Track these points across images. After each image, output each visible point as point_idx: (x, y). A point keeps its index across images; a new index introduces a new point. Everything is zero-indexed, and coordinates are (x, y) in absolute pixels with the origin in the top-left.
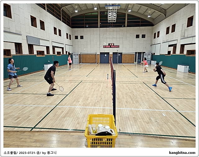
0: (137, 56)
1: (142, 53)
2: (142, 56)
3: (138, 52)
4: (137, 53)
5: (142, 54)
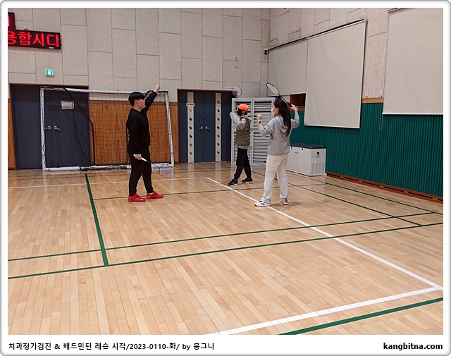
0: (191, 114)
1: (218, 98)
2: (218, 115)
3: (196, 92)
4: (190, 97)
5: (218, 107)
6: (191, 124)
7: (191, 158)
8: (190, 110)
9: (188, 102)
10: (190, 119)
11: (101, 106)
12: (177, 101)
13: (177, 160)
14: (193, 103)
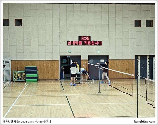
1: (148, 57)
2: (148, 63)
4: (139, 57)
5: (148, 60)
6: (139, 66)
8: (139, 61)
9: (138, 59)
10: (139, 64)
11: (112, 61)
12: (134, 59)
13: (134, 78)
14: (140, 59)
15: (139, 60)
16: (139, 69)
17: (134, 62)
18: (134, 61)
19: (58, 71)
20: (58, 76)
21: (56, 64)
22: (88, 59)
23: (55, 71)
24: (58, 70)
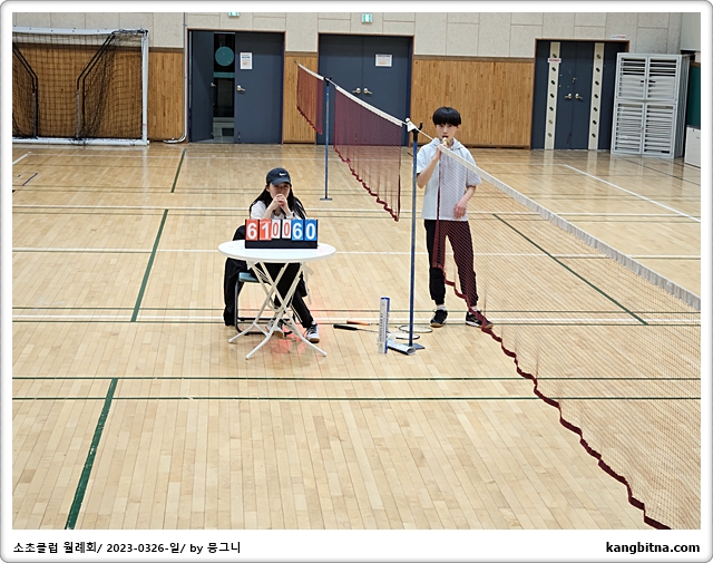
0: (554, 76)
1: (599, 51)
2: (598, 76)
3: (562, 45)
4: (555, 50)
5: (598, 64)
6: (553, 89)
7: (550, 141)
8: (554, 69)
9: (552, 57)
10: (553, 82)
11: (428, 63)
12: (533, 56)
13: (529, 144)
14: (558, 58)
15: (554, 63)
16: (552, 102)
17: (533, 70)
18: (533, 65)
19: (180, 100)
20: (180, 124)
21: (167, 65)
22: (316, 50)
23: (164, 98)
24: (180, 96)
